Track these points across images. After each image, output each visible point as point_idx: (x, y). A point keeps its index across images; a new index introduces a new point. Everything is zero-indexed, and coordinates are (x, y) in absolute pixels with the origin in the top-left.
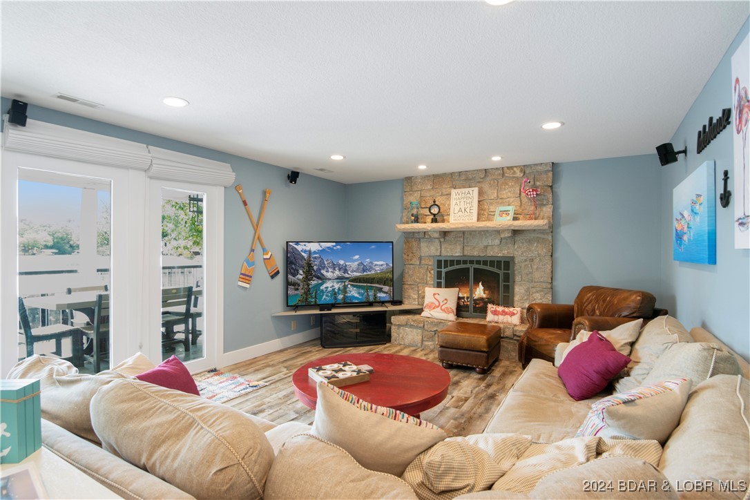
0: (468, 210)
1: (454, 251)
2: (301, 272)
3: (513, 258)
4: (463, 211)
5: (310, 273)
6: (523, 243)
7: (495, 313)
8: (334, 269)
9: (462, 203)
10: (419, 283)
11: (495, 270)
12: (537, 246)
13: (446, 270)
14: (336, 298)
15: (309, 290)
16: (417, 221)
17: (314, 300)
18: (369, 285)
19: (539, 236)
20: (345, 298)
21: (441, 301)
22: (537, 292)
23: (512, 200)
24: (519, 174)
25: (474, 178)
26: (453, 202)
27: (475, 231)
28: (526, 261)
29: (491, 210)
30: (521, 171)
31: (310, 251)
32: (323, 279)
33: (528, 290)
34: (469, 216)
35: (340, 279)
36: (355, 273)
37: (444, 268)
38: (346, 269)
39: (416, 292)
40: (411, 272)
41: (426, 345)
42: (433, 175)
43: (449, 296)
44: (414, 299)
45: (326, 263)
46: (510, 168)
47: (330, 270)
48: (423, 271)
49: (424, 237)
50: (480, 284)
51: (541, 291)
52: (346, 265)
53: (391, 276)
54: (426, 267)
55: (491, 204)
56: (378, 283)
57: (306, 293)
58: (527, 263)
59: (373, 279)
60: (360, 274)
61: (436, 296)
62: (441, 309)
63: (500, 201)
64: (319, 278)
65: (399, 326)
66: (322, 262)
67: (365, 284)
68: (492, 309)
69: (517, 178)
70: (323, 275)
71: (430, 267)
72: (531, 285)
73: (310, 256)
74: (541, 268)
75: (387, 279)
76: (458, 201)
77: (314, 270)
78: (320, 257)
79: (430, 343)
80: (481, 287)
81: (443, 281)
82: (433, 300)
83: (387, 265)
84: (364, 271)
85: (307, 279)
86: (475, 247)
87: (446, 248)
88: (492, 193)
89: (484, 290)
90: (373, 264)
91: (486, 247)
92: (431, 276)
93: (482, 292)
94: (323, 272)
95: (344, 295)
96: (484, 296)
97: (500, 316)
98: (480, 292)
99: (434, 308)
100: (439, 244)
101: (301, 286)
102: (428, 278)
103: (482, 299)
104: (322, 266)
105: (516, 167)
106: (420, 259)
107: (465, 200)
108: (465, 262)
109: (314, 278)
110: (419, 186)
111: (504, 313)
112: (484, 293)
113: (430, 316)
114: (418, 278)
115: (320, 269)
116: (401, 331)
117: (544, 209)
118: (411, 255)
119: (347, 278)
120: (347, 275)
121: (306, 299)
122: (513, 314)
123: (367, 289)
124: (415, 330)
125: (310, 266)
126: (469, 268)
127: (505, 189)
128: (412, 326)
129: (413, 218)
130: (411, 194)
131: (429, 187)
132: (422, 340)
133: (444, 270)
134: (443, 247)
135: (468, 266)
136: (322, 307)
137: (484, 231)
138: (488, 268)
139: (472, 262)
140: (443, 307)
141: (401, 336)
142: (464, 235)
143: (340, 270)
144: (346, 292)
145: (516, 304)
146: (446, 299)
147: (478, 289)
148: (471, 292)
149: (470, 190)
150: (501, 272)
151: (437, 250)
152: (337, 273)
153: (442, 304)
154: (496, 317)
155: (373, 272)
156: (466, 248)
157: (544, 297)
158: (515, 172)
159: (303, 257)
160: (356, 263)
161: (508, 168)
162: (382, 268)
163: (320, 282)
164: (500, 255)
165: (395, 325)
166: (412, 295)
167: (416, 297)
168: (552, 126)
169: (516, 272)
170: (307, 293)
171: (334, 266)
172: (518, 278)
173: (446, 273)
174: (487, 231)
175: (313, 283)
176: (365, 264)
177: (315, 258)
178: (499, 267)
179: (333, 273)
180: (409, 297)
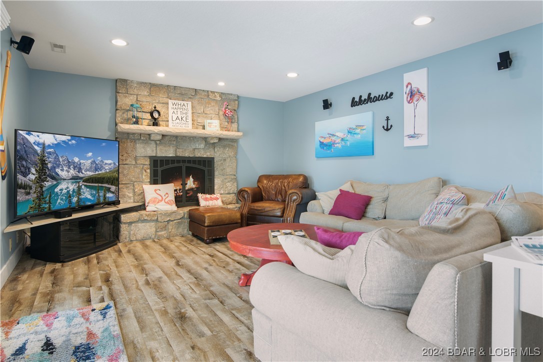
0: (184, 119)
1: (168, 152)
2: (33, 170)
3: (213, 158)
4: (180, 119)
5: (44, 172)
6: (220, 148)
7: (206, 199)
8: (69, 168)
9: (179, 113)
10: (135, 182)
11: (201, 167)
12: (228, 150)
13: (162, 168)
14: (70, 202)
15: (42, 193)
16: (137, 123)
17: (47, 206)
18: (100, 185)
19: (230, 143)
20: (79, 200)
21: (163, 196)
22: (228, 182)
23: (213, 116)
24: (218, 98)
25: (185, 94)
26: (171, 111)
27: (186, 137)
28: (221, 160)
29: (198, 121)
30: (220, 96)
31: (44, 144)
32: (56, 178)
33: (222, 181)
34: (185, 124)
35: (75, 179)
36: (88, 173)
37: (160, 167)
38: (81, 168)
39: (131, 191)
40: (125, 172)
41: (160, 235)
42: (150, 83)
43: (168, 190)
44: (130, 198)
45: (61, 160)
46: (213, 92)
47: (65, 169)
48: (138, 170)
49: (140, 139)
50: (191, 177)
51: (231, 181)
52: (80, 164)
53: (117, 175)
54: (142, 166)
55: (198, 116)
56: (107, 183)
57: (39, 198)
58: (222, 162)
59: (104, 178)
60: (93, 173)
61: (158, 192)
62: (165, 202)
63: (205, 115)
64: (53, 178)
65: (130, 223)
66: (57, 158)
67: (97, 185)
68: (203, 197)
69: (216, 100)
70: (58, 175)
71: (145, 166)
72: (225, 177)
73: (43, 151)
74: (230, 165)
75: (114, 179)
76: (175, 111)
77: (48, 169)
78: (55, 153)
79: (163, 233)
80: (191, 179)
81: (159, 178)
82: (155, 195)
83: (114, 164)
84: (96, 170)
85: (40, 180)
86: (185, 150)
87: (161, 149)
88: (200, 109)
89: (194, 182)
90: (103, 162)
91: (194, 149)
92: (146, 175)
93: (192, 183)
94: (58, 170)
95: (79, 198)
96: (194, 186)
97: (210, 201)
98: (191, 183)
99: (158, 202)
100: (155, 146)
101: (34, 189)
102: (144, 177)
103: (192, 189)
104: (57, 164)
105: (217, 92)
106: (136, 158)
107: (181, 110)
108: (178, 161)
109: (48, 178)
110: (135, 90)
111: (211, 199)
112: (194, 184)
113: (156, 209)
114: (134, 177)
115: (55, 168)
116: (132, 228)
117: (233, 125)
118: (126, 155)
119: (81, 178)
120: (81, 175)
121: (39, 205)
122: (217, 199)
123: (98, 189)
124: (148, 224)
125: (43, 162)
126: (182, 166)
127: (208, 107)
128: (145, 221)
129: (134, 120)
130: (126, 97)
131: (146, 93)
132: (156, 231)
133: (160, 169)
134: (158, 149)
135: (181, 164)
136: (57, 214)
137: (193, 137)
138: (197, 166)
139: (184, 161)
140: (166, 200)
141: (132, 232)
142: (177, 139)
143: (74, 169)
144: (80, 194)
145: (216, 191)
146: (167, 194)
147: (189, 181)
148: (184, 184)
149: (185, 103)
150: (206, 169)
151: (153, 151)
152: (72, 172)
153: (164, 198)
154: (208, 202)
155: (103, 171)
156: (178, 150)
157: (233, 184)
158: (215, 95)
159: (36, 151)
160: (90, 161)
161: (211, 92)
162: (110, 167)
163: (55, 183)
164: (205, 156)
165: (125, 223)
166: (127, 194)
167: (131, 195)
168: (292, 75)
169: (215, 169)
170: (41, 196)
171: (69, 164)
172: (216, 173)
173: (162, 171)
174: (195, 137)
175: (47, 184)
176: (97, 163)
177: (50, 153)
178: (205, 166)
179: (68, 172)
180: (124, 196)
